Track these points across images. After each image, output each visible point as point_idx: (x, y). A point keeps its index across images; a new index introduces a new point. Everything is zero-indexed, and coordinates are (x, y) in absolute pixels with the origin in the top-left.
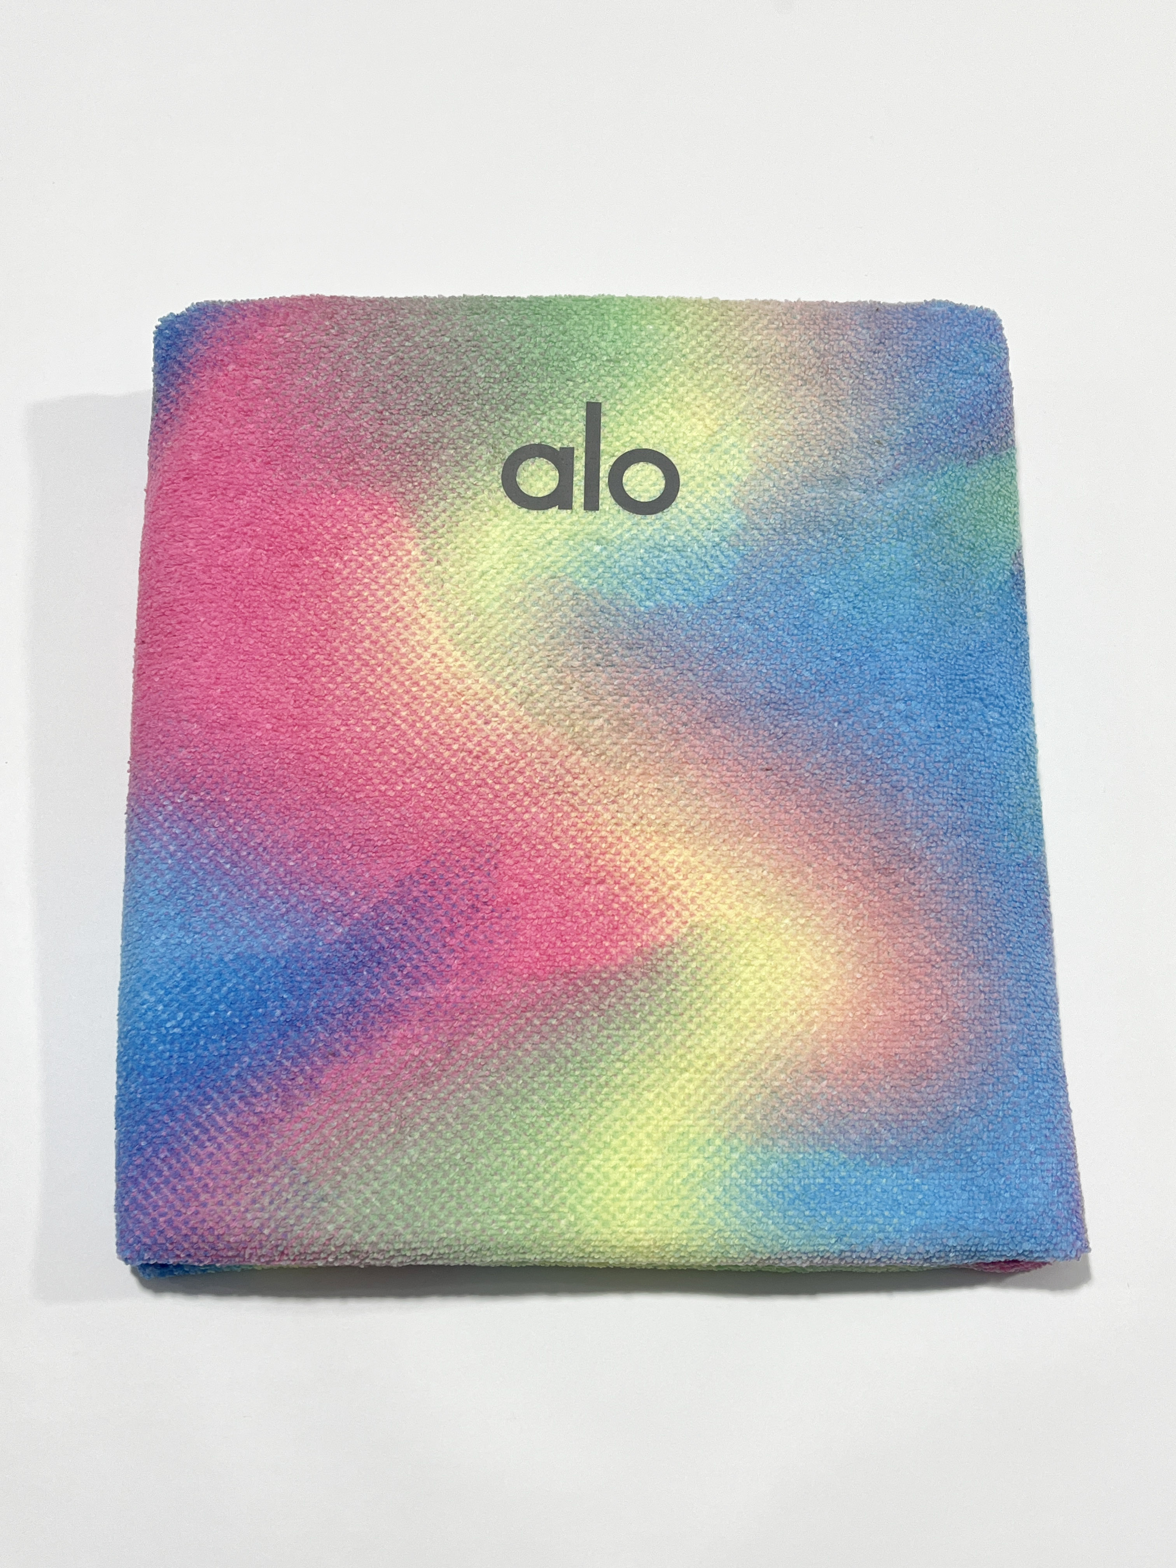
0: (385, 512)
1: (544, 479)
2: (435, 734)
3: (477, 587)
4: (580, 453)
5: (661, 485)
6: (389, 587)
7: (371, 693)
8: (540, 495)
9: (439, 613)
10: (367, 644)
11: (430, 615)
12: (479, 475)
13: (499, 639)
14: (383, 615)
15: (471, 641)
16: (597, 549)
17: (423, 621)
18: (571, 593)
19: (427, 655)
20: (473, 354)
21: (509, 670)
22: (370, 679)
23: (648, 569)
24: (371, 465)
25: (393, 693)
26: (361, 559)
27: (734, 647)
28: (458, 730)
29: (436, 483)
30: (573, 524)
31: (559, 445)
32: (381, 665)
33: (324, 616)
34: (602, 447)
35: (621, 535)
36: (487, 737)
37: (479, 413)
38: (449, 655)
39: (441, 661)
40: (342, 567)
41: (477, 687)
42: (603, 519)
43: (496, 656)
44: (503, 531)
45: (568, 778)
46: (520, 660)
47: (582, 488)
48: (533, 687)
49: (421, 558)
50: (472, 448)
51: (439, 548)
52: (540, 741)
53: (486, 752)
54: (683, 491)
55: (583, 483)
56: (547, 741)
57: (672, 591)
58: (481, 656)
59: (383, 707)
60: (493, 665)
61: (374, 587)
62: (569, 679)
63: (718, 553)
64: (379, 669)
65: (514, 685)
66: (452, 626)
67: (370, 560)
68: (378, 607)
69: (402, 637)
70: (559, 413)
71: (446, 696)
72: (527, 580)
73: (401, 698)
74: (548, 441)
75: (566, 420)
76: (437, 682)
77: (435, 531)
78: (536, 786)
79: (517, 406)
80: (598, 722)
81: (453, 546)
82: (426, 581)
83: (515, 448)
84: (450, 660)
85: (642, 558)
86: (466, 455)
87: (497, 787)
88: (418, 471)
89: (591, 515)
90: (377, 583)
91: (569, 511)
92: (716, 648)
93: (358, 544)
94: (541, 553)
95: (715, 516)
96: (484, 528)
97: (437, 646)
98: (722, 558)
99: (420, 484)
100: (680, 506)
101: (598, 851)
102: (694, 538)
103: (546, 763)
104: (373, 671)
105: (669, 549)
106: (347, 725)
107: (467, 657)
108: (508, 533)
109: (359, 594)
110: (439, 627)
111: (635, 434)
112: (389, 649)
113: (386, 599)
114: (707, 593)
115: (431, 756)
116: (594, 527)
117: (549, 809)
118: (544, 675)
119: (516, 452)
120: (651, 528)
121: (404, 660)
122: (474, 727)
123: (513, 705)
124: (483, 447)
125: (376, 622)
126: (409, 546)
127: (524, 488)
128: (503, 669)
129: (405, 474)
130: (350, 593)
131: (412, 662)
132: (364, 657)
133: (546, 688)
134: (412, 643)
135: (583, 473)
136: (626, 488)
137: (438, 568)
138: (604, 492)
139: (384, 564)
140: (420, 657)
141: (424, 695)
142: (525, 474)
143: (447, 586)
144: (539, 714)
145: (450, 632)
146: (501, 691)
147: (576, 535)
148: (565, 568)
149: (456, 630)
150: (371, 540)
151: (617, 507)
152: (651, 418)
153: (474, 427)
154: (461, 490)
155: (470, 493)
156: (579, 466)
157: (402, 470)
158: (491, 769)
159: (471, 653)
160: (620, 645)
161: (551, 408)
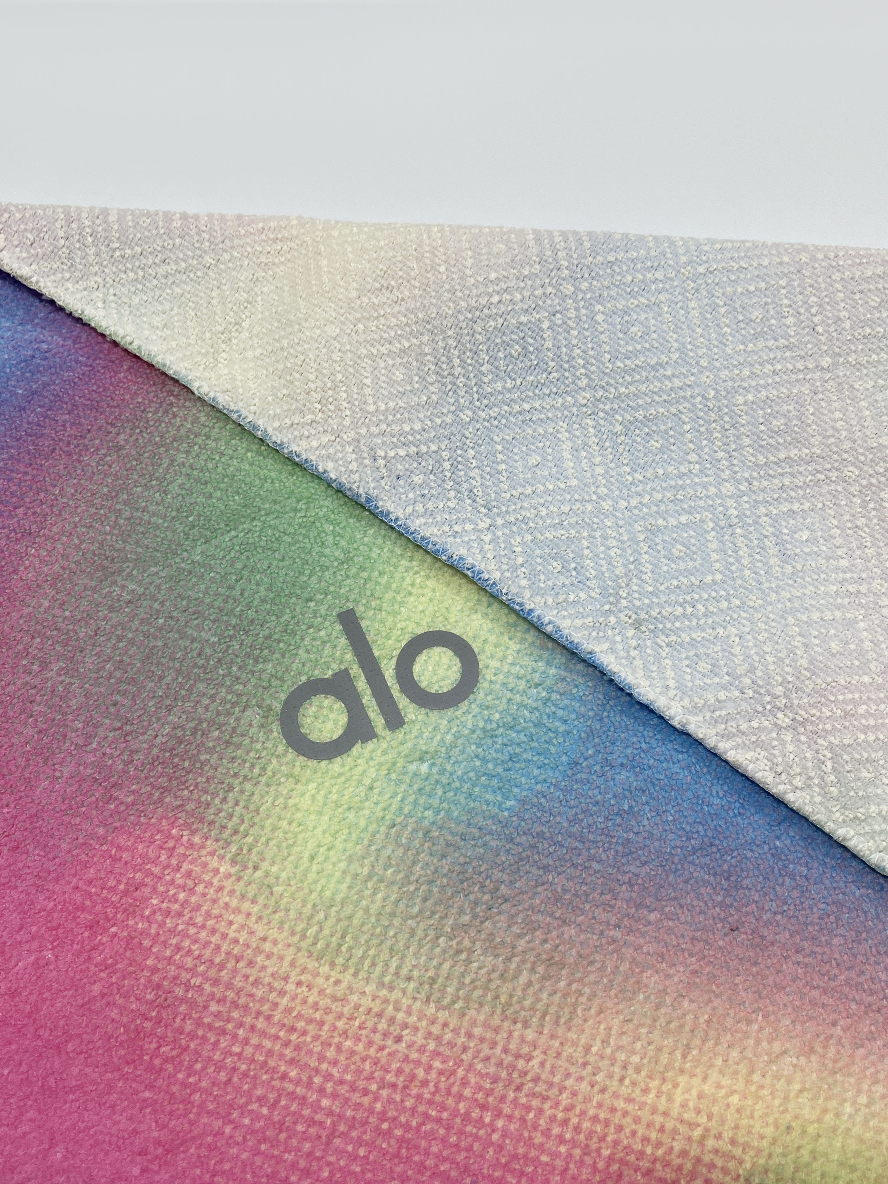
0: (169, 836)
1: (331, 716)
2: (341, 1082)
3: (312, 876)
4: (356, 671)
5: (457, 665)
6: (210, 923)
7: (244, 1067)
8: (335, 737)
9: (281, 928)
10: (214, 1007)
11: (273, 934)
12: (259, 746)
13: (365, 928)
14: (217, 960)
15: (334, 945)
16: (424, 768)
17: (267, 946)
18: (420, 834)
19: (290, 987)
20: (196, 622)
21: (394, 963)
22: (236, 1049)
23: (490, 766)
24: (133, 792)
25: (270, 1053)
26: (164, 905)
27: (626, 807)
28: (367, 1066)
29: (213, 777)
30: (385, 753)
31: (330, 673)
32: (241, 1025)
33: (150, 997)
34: (376, 653)
35: (442, 740)
36: (406, 1059)
37: (227, 679)
38: (316, 975)
39: (310, 987)
40: (146, 925)
41: (366, 1002)
42: (415, 732)
43: (372, 952)
44: (313, 798)
45: (521, 1063)
46: (401, 944)
47: (376, 708)
48: (431, 973)
49: (233, 871)
50: (238, 720)
51: (250, 850)
52: (469, 1035)
53: (413, 1077)
54: (483, 660)
55: (374, 702)
56: (477, 1031)
57: (528, 776)
58: (354, 960)
59: (265, 1077)
60: (373, 965)
61: (192, 931)
62: (467, 943)
63: (553, 709)
64: (241, 1032)
65: (409, 979)
66: (304, 937)
67: (176, 901)
68: (207, 953)
69: (251, 979)
70: (314, 639)
71: (335, 1028)
72: (366, 842)
73: (281, 1056)
74: (317, 673)
75: (324, 643)
76: (317, 1016)
77: (236, 832)
78: (489, 1093)
79: (266, 652)
80: (523, 979)
81: (263, 840)
82: (251, 895)
83: (283, 697)
84: (320, 980)
85: (477, 756)
86: (234, 730)
87: (445, 1115)
88: (188, 773)
89: (400, 735)
90: (194, 924)
91: (375, 740)
92: (607, 819)
93: (154, 889)
94: (367, 804)
95: (529, 668)
96: (291, 802)
97: (298, 970)
98: (560, 713)
99: (196, 786)
100: (488, 677)
102: (521, 705)
103: (488, 1058)
104: (235, 1036)
105: (501, 730)
106: (231, 1122)
107: (338, 968)
108: (320, 798)
109: (178, 948)
110: (289, 946)
111: (404, 624)
112: (242, 1001)
113: (213, 939)
114: (564, 758)
115: (349, 1113)
116: (409, 745)
117: (517, 1113)
118: (438, 950)
119: (287, 702)
120: (470, 716)
121: (266, 1007)
122: (385, 1052)
123: (418, 1005)
124: (248, 713)
125: (212, 973)
126: (214, 863)
127: (314, 737)
128: (386, 965)
129: (175, 783)
130: (168, 953)
131: (276, 1004)
132: (217, 1025)
133: (446, 966)
134: (267, 980)
135: (369, 692)
136: (423, 685)
137: (259, 874)
138: (402, 701)
139: (193, 899)
140: (282, 993)
141: (308, 1039)
142: (309, 721)
143: (278, 889)
144: (454, 1002)
145: (304, 944)
146: (396, 995)
147: (394, 764)
148: (401, 809)
149: (309, 941)
150: (168, 878)
151: (423, 711)
152: (412, 599)
153: (229, 697)
154: (245, 771)
155: (256, 771)
156: (362, 685)
157: (170, 780)
158: (427, 1096)
159: (340, 960)
160: (502, 871)
161: (302, 639)
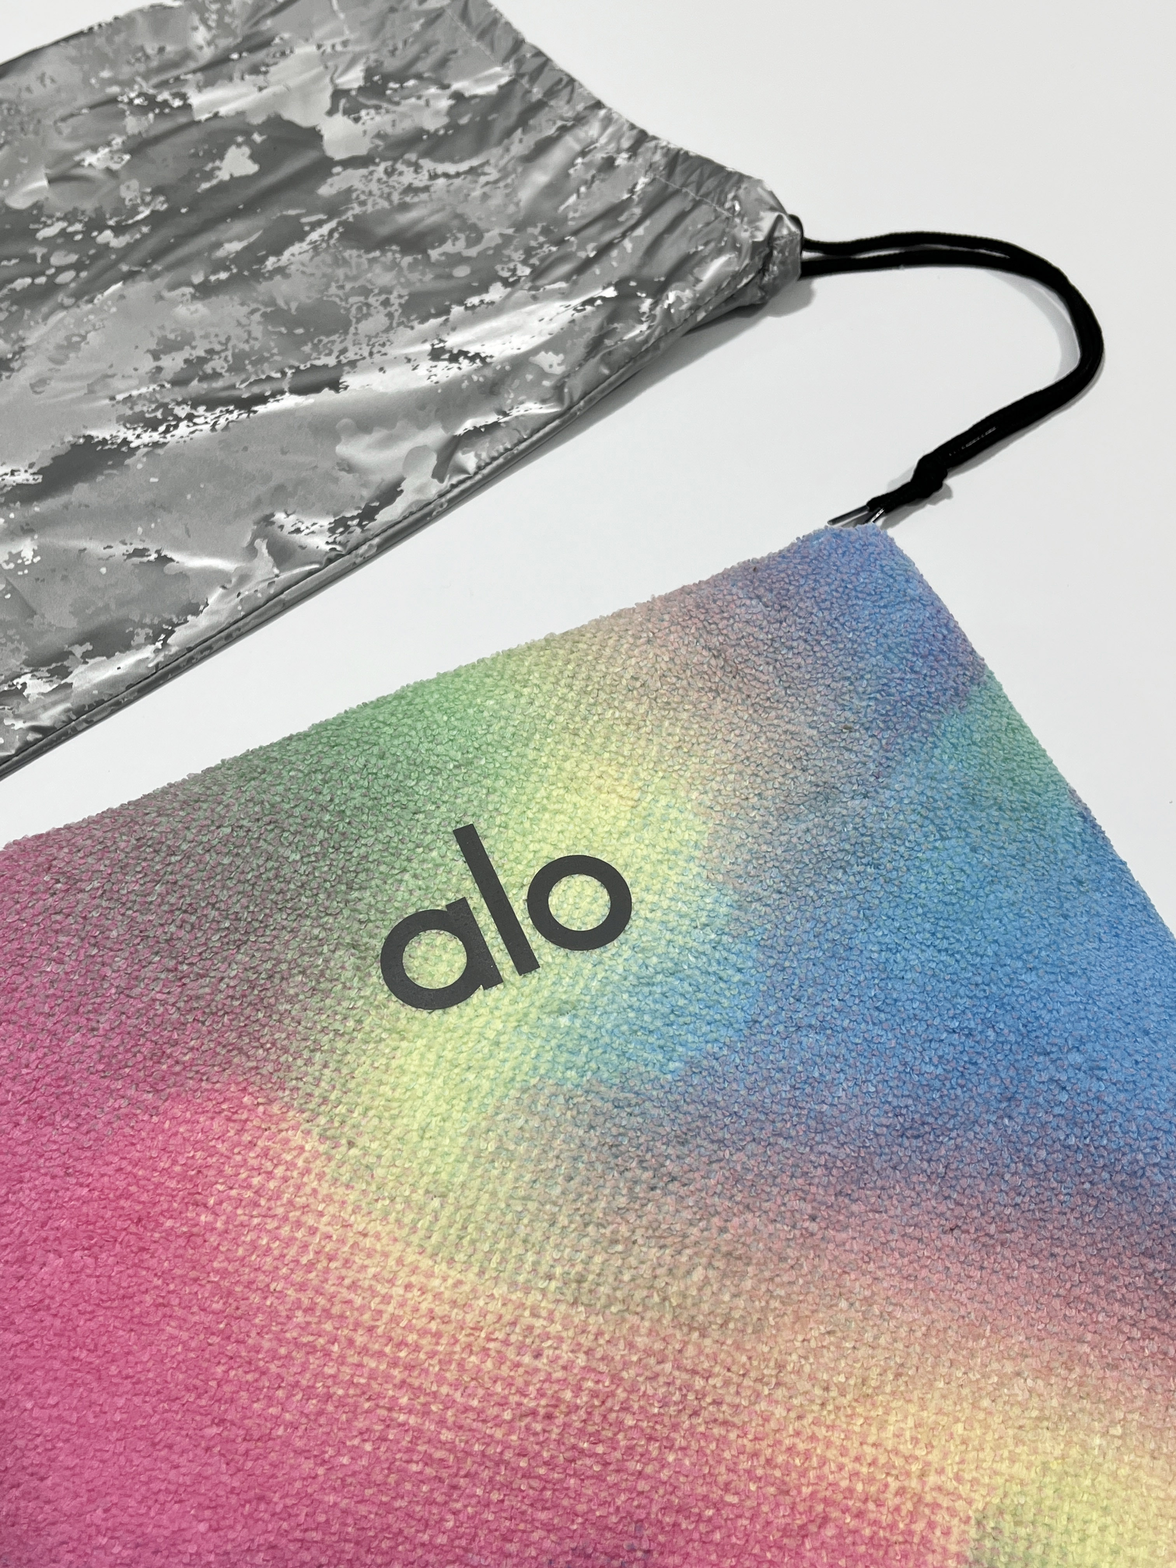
0: (241, 1106)
1: (445, 957)
2: (467, 1409)
3: (423, 1153)
4: (477, 901)
5: (604, 897)
6: (294, 1215)
7: (340, 1392)
8: (450, 982)
9: (385, 1218)
10: (300, 1317)
11: (375, 1227)
12: (353, 993)
13: (492, 1216)
14: (304, 1260)
15: (453, 1238)
16: (564, 1021)
17: (368, 1242)
18: (561, 1099)
19: (397, 1291)
21: (530, 1257)
22: (329, 1370)
23: (646, 1018)
24: (192, 1049)
25: (372, 1376)
26: (234, 1193)
27: (816, 1075)
28: (498, 1388)
29: (295, 1033)
30: (513, 1002)
31: (444, 903)
32: (334, 1340)
33: (217, 1306)
34: (502, 880)
35: (586, 987)
36: (548, 1379)
37: (313, 909)
38: (430, 1275)
39: (423, 1291)
40: (211, 1217)
41: (495, 1306)
42: (552, 978)
43: (501, 1245)
44: (422, 1056)
45: (698, 1383)
46: (538, 1235)
47: (503, 947)
48: (579, 1268)
49: (322, 1148)
50: (327, 961)
51: (343, 1122)
52: (631, 1346)
53: (557, 1402)
54: (636, 893)
55: (500, 940)
56: (641, 1341)
57: (694, 1033)
58: (479, 1256)
59: (367, 1405)
60: (503, 1260)
61: (271, 1224)
62: (624, 1230)
63: (725, 954)
64: (336, 1348)
65: (550, 1277)
66: (414, 1230)
67: (249, 1187)
68: (292, 1252)
69: (347, 1282)
70: (424, 861)
71: (457, 1341)
72: (490, 1110)
73: (388, 1378)
74: (427, 905)
75: (437, 866)
76: (433, 1326)
77: (325, 1100)
78: (657, 1419)
79: (363, 876)
80: (698, 1275)
81: (359, 1110)
82: (344, 1179)
83: (385, 933)
84: (436, 1282)
85: (630, 1007)
86: (322, 973)
87: (600, 1449)
88: (264, 1026)
89: (532, 979)
90: (274, 1216)
91: (500, 986)
92: (794, 1087)
93: (220, 1172)
94: (491, 1062)
95: (694, 905)
96: (394, 1063)
97: (406, 1269)
98: (733, 958)
99: (274, 1044)
100: (642, 913)
101: (794, 1475)
102: (683, 948)
103: (656, 1376)
104: (327, 1354)
105: (660, 977)
106: (324, 1462)
107: (459, 1266)
108: (432, 1056)
109: (254, 1246)
110: (396, 1240)
111: (537, 846)
112: (336, 1310)
113: (299, 1235)
114: (740, 1015)
115: (477, 1448)
116: (546, 993)
117: (694, 1446)
118: (586, 1241)
119: (389, 939)
120: (620, 960)
121: (367, 1317)
122: (521, 1370)
123: (563, 1307)
124: (339, 953)
125: (297, 1277)
126: (297, 1139)
127: (422, 983)
128: (520, 1259)
129: (246, 1040)
130: (241, 1252)
131: (380, 1312)
132: (305, 1340)
133: (598, 1259)
134: (366, 1284)
135: (494, 927)
136: (561, 921)
137: (354, 1152)
138: (535, 940)
139: (272, 1185)
140: (386, 1299)
141: (422, 1356)
142: (416, 963)
143: (379, 1172)
144: (607, 1306)
145: (415, 1239)
146: (534, 1297)
147: (526, 1015)
148: (535, 1068)
149: (421, 1233)
150: (238, 1158)
151: (562, 952)
152: (547, 816)
153: (316, 931)
154: (337, 1025)
155: (351, 1024)
156: (484, 919)
157: (240, 1037)
158: (578, 1424)
159: (461, 1257)
160: (667, 1144)
161: (409, 860)
